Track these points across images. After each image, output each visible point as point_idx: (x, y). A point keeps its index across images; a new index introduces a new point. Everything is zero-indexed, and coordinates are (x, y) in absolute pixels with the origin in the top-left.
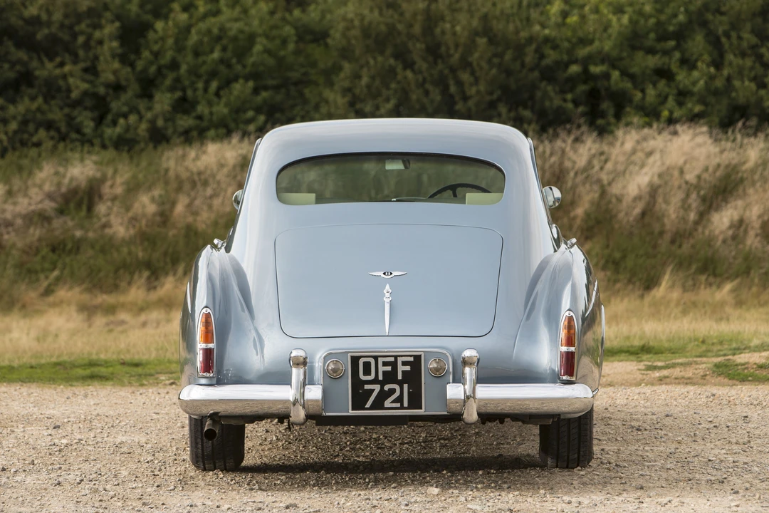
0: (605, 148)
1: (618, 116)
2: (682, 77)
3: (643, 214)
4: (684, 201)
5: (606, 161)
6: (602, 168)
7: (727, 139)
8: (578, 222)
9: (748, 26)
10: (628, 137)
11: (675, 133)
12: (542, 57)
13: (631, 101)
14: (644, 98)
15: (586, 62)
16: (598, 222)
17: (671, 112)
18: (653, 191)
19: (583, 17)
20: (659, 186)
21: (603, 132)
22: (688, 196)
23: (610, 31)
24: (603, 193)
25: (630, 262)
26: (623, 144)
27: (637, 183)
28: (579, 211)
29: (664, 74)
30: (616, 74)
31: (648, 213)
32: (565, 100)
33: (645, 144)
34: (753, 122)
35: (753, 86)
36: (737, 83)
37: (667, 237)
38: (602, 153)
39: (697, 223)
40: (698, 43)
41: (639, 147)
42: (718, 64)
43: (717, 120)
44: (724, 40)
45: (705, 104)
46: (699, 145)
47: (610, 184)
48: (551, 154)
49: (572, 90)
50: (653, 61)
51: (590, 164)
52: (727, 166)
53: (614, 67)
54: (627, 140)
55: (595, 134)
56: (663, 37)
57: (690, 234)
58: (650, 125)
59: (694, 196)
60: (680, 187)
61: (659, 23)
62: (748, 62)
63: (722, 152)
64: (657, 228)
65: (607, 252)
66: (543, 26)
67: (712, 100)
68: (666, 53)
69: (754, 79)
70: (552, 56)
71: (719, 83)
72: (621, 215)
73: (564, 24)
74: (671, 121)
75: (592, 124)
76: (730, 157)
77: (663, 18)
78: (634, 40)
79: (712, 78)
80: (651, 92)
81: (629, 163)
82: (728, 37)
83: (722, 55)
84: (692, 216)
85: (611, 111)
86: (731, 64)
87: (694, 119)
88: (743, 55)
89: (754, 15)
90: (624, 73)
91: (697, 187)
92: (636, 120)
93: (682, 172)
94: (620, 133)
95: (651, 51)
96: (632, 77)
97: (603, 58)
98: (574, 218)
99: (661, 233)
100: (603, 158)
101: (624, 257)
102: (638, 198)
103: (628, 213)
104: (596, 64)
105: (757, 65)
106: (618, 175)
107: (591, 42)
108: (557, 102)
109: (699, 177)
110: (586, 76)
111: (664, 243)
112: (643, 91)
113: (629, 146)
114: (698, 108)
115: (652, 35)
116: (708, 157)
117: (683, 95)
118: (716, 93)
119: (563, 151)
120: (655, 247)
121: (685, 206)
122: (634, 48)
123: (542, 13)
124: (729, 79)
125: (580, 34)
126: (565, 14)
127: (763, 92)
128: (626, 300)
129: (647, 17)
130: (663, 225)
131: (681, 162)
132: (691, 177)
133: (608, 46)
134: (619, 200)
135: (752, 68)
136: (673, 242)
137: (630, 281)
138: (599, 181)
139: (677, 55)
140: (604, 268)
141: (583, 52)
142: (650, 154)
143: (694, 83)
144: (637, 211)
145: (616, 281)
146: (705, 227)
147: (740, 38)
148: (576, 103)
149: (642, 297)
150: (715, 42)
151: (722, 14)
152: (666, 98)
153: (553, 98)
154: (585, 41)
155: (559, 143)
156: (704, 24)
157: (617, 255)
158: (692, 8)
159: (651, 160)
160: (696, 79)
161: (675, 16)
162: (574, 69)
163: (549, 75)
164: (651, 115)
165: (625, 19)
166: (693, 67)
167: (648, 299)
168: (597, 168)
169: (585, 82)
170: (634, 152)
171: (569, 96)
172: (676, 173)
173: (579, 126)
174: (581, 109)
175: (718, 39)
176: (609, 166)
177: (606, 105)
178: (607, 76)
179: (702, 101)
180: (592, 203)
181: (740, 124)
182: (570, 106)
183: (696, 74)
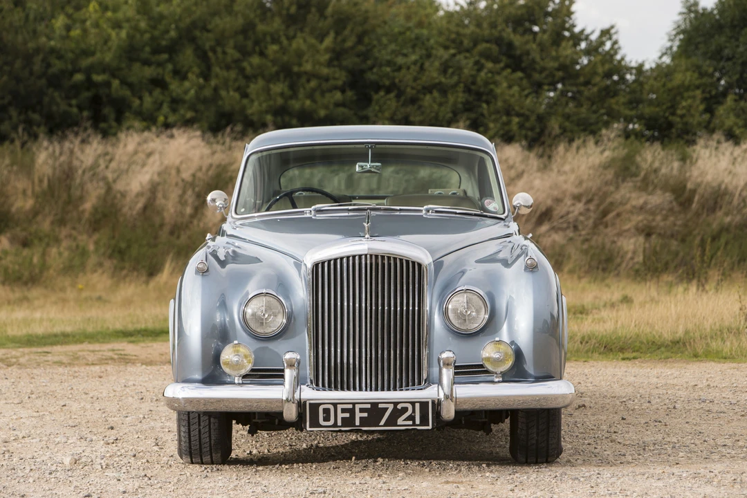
0: (110, 149)
1: (119, 120)
2: (175, 86)
3: (145, 208)
4: (181, 196)
5: (111, 161)
6: (107, 167)
7: (218, 143)
8: (87, 215)
9: (231, 43)
10: (130, 139)
11: (172, 136)
12: (49, 66)
13: (129, 107)
14: (141, 105)
15: (89, 71)
16: (105, 216)
17: (166, 118)
18: (154, 188)
19: (85, 31)
20: (158, 184)
21: (105, 134)
22: (184, 192)
23: (110, 44)
24: (109, 189)
25: (134, 251)
26: (125, 146)
27: (138, 182)
28: (88, 206)
29: (158, 83)
30: (116, 83)
31: (150, 208)
32: (70, 105)
33: (145, 146)
34: (239, 128)
35: (237, 96)
36: (223, 93)
37: (167, 229)
38: (106, 154)
39: (193, 216)
40: (188, 56)
41: (140, 149)
42: (206, 76)
43: (206, 125)
44: (210, 54)
45: (196, 111)
46: (194, 147)
47: (115, 181)
48: (61, 154)
49: (76, 97)
50: (149, 72)
51: (95, 165)
52: (219, 166)
53: (114, 76)
54: (130, 142)
55: (100, 136)
56: (157, 51)
57: (187, 226)
58: (148, 128)
59: (189, 192)
60: (177, 184)
61: (153, 38)
62: (233, 74)
63: (213, 153)
64: (157, 220)
65: (113, 242)
66: (50, 39)
67: (201, 107)
68: (160, 64)
69: (238, 89)
70: (57, 65)
71: (207, 92)
72: (125, 210)
73: (68, 37)
74: (167, 126)
75: (96, 127)
76: (219, 158)
77: (156, 33)
78: (131, 53)
79: (201, 88)
80: (148, 100)
81: (131, 163)
82: (214, 52)
83: (209, 68)
84: (189, 210)
85: (112, 116)
86: (217, 76)
87: (187, 123)
88: (228, 68)
89: (236, 33)
90: (124, 82)
91: (192, 185)
92: (137, 124)
93: (178, 171)
94: (122, 136)
95: (146, 63)
96: (130, 86)
97: (104, 68)
98: (83, 211)
99: (162, 226)
100: (108, 158)
101: (129, 247)
102: (139, 195)
103: (131, 208)
104: (98, 74)
105: (240, 77)
106: (121, 173)
107: (93, 54)
108: (63, 107)
109: (194, 175)
110: (89, 84)
111: (164, 235)
112: (141, 98)
113: (131, 147)
114: (189, 115)
115: (147, 49)
116: (202, 158)
117: (176, 103)
118: (205, 101)
119: (72, 152)
120: (156, 238)
121: (182, 201)
122: (131, 60)
123: (47, 26)
124: (216, 89)
125: (83, 46)
126: (68, 28)
127: (245, 101)
128: (133, 286)
129: (142, 33)
130: (163, 219)
131: (177, 162)
132: (186, 175)
133: (108, 57)
134: (123, 195)
135: (236, 80)
136: (172, 233)
137: (135, 269)
138: (105, 178)
139: (170, 67)
140: (110, 257)
141: (85, 62)
142: (149, 155)
143: (186, 92)
144: (140, 205)
145: (122, 268)
146: (200, 220)
147: (224, 53)
148: (80, 108)
149: (147, 283)
150: (203, 56)
151: (208, 31)
152: (161, 104)
153: (60, 103)
154: (87, 53)
155: (67, 145)
156: (193, 40)
157: (123, 245)
158: (182, 25)
159: (151, 160)
160: (188, 88)
161: (167, 32)
162: (79, 77)
163: (55, 82)
164: (149, 120)
165: (123, 34)
166: (184, 78)
167: (152, 284)
168: (103, 166)
169: (88, 89)
170: (136, 152)
171: (74, 102)
172: (173, 172)
173: (86, 129)
174: (85, 114)
175: (205, 53)
176: (113, 165)
177: (108, 111)
178: (108, 84)
179: (193, 108)
180: (98, 198)
181: (228, 129)
182: (75, 110)
183: (187, 84)
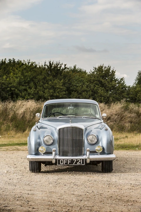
0: (15, 104)
1: (17, 98)
2: (29, 90)
3: (22, 117)
4: (30, 114)
5: (15, 107)
6: (14, 108)
7: (38, 103)
8: (10, 118)
9: (41, 81)
10: (19, 102)
11: (28, 101)
12: (2, 86)
13: (19, 95)
14: (22, 95)
15: (11, 87)
16: (14, 119)
17: (27, 97)
18: (24, 112)
19: (10, 79)
20: (25, 112)
21: (14, 101)
22: (31, 113)
23: (15, 82)
24: (15, 113)
25: (20, 126)
26: (18, 103)
27: (21, 111)
28: (10, 116)
29: (25, 90)
30: (16, 90)
31: (23, 117)
32: (7, 95)
33: (23, 103)
34: (43, 99)
35: (42, 92)
36: (39, 92)
37: (27, 121)
38: (14, 105)
39: (33, 119)
40: (32, 84)
41: (21, 104)
42: (36, 88)
43: (36, 99)
44: (37, 84)
45: (33, 96)
46: (33, 104)
47: (16, 111)
48: (4, 105)
49: (8, 93)
50: (23, 87)
51: (12, 107)
52: (38, 108)
53: (16, 89)
54: (19, 103)
55: (13, 101)
56: (25, 83)
57: (31, 121)
58: (23, 100)
59: (32, 113)
60: (29, 112)
61: (24, 80)
62: (41, 88)
63: (37, 105)
64: (25, 120)
65: (15, 124)
66: (2, 81)
67: (35, 95)
68: (26, 86)
69: (43, 91)
70: (4, 86)
71: (36, 92)
72: (18, 117)
73: (6, 80)
74: (27, 99)
75: (12, 99)
76: (38, 106)
77: (25, 79)
78: (20, 83)
79: (35, 91)
80: (23, 93)
81: (19, 107)
82: (38, 83)
83: (36, 87)
84: (32, 117)
85: (16, 97)
86: (38, 88)
87: (32, 99)
88: (41, 87)
89: (42, 79)
90: (18, 90)
91: (33, 112)
92: (21, 99)
93: (30, 109)
94: (18, 101)
95: (23, 86)
96: (19, 90)
97: (14, 87)
98: (9, 118)
99: (26, 121)
100: (14, 106)
101: (19, 125)
102: (22, 114)
103: (20, 117)
104: (13, 88)
105: (43, 89)
106: (17, 109)
107: (12, 84)
108: (5, 95)
109: (33, 110)
110: (11, 90)
111: (26, 123)
112: (22, 93)
113: (19, 104)
114: (32, 97)
115: (23, 83)
116: (35, 106)
117: (29, 94)
118: (35, 94)
119: (7, 105)
120: (25, 123)
121: (30, 115)
122: (20, 85)
123: (2, 78)
124: (38, 91)
125: (9, 82)
126: (6, 78)
127: (44, 94)
128: (20, 134)
129: (22, 79)
130: (26, 119)
131: (30, 107)
132: (31, 110)
133: (15, 84)
134: (18, 114)
135: (42, 89)
136: (28, 122)
137: (20, 130)
138: (14, 110)
139: (28, 86)
140: (15, 128)
141: (10, 86)
142: (23, 105)
143: (31, 92)
144: (21, 116)
145: (17, 130)
146: (34, 119)
147: (40, 83)
148: (9, 96)
149: (23, 133)
150: (35, 84)
151: (36, 79)
152: (26, 94)
153: (4, 94)
154: (10, 84)
155: (6, 103)
156: (33, 81)
157: (18, 125)
158: (31, 77)
159: (24, 106)
160: (32, 91)
161: (28, 79)
162: (8, 89)
163: (3, 90)
164: (23, 98)
165: (18, 79)
166: (31, 89)
167: (24, 133)
168: (13, 108)
169: (10, 91)
170: (20, 105)
171: (7, 94)
172: (29, 109)
173: (10, 100)
174: (10, 97)
175: (36, 83)
176: (16, 107)
177: (14, 96)
178: (15, 90)
179: (33, 95)
180: (12, 115)
181: (40, 100)
182: (8, 96)
183: (32, 90)
